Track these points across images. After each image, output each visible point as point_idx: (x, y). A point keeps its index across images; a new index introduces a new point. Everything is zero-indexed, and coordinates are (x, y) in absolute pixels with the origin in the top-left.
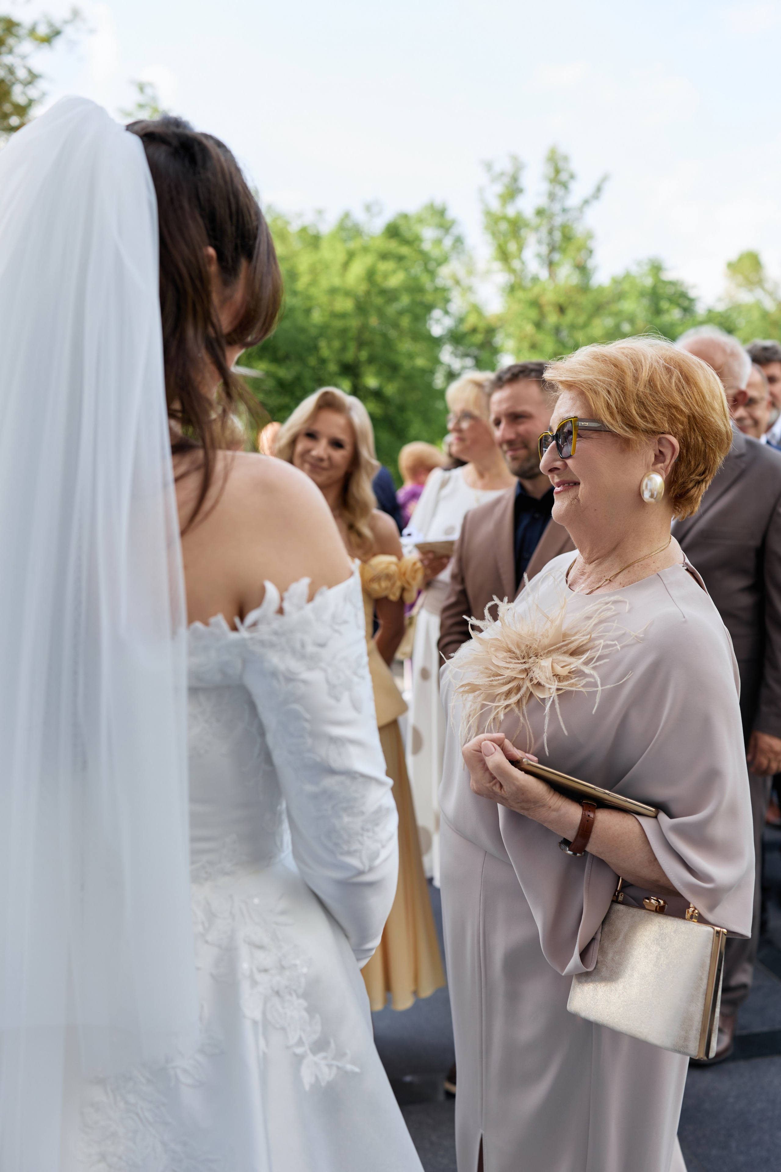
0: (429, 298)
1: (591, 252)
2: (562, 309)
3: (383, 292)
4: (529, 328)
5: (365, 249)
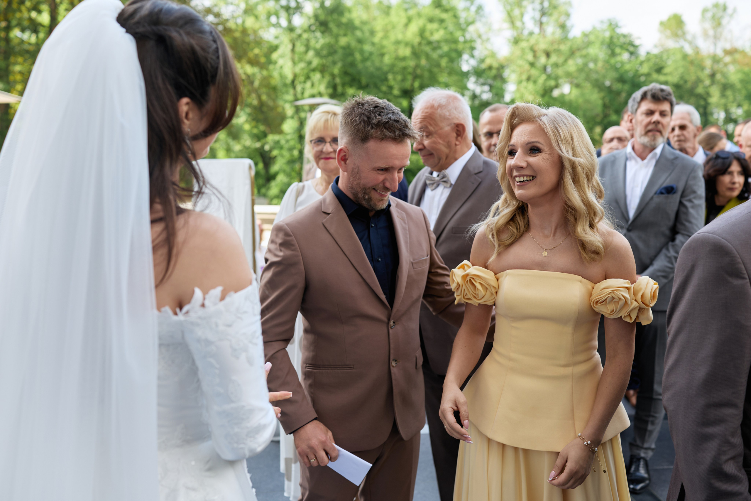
0: (460, 47)
1: (568, 15)
2: (548, 54)
3: (430, 43)
4: (527, 66)
5: (419, 15)
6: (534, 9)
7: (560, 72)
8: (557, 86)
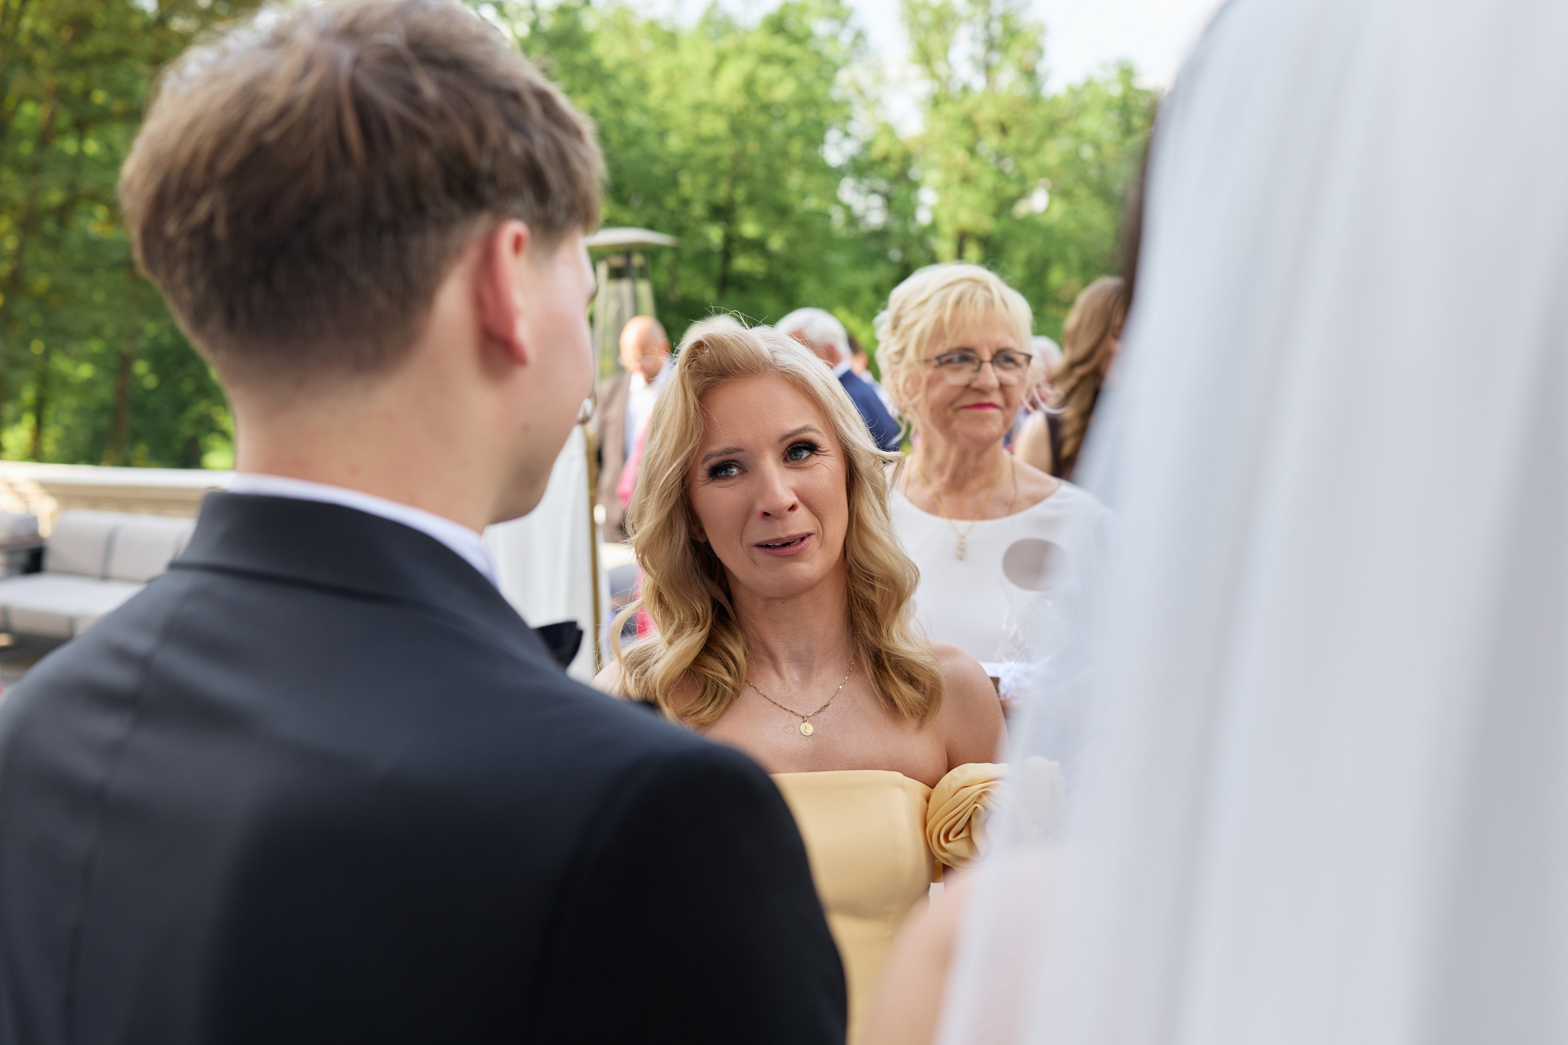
0: (824, 114)
1: (1040, 52)
2: (1004, 129)
3: (766, 108)
4: (960, 155)
5: (741, 50)
6: (974, 39)
7: (1029, 166)
8: (1023, 194)
